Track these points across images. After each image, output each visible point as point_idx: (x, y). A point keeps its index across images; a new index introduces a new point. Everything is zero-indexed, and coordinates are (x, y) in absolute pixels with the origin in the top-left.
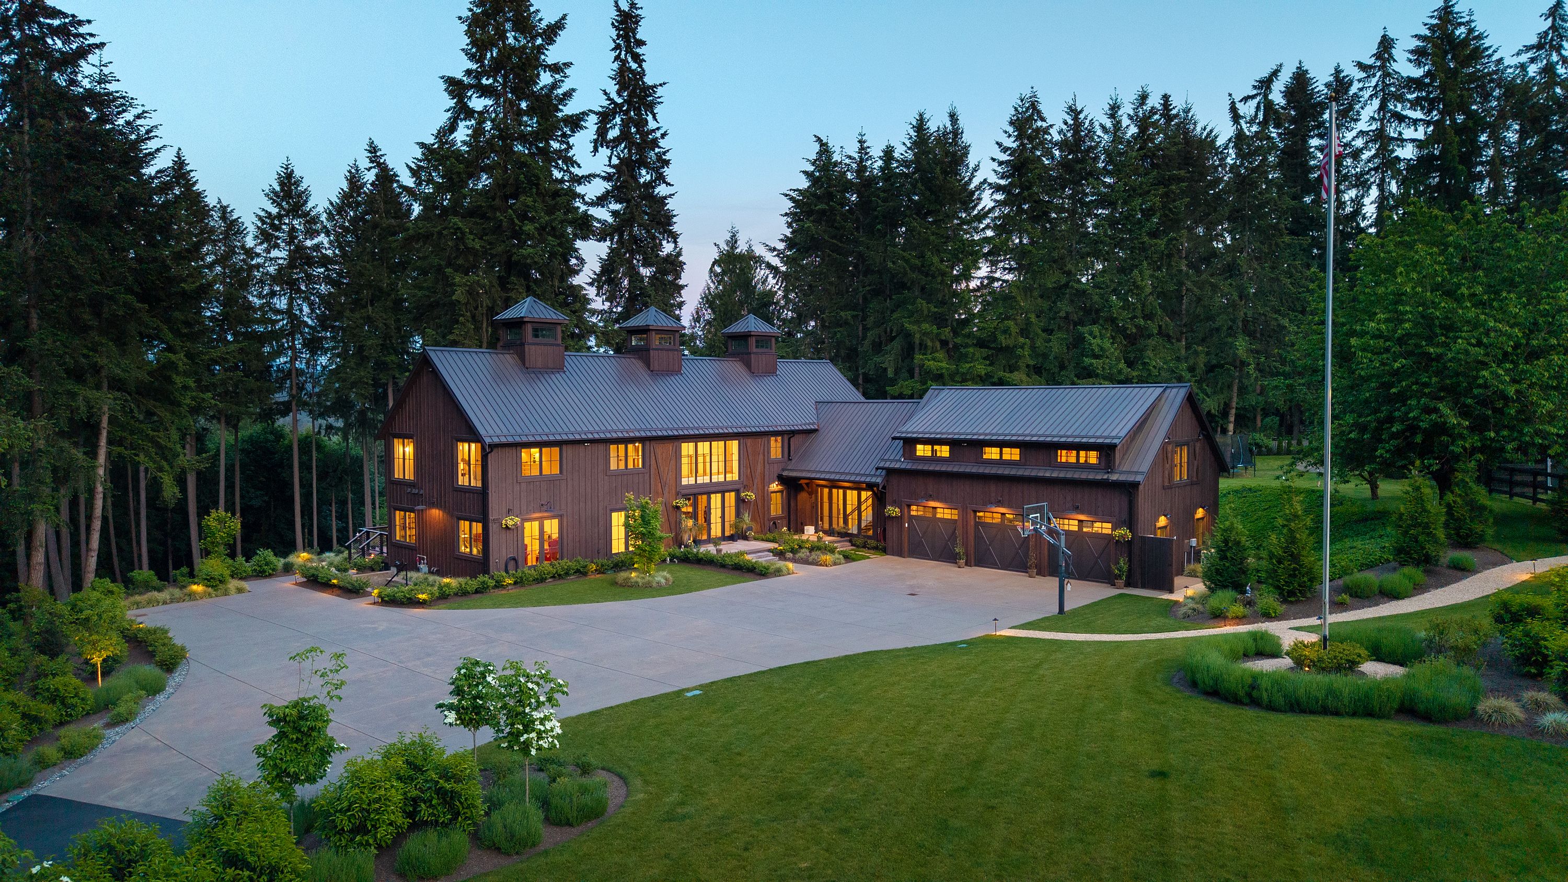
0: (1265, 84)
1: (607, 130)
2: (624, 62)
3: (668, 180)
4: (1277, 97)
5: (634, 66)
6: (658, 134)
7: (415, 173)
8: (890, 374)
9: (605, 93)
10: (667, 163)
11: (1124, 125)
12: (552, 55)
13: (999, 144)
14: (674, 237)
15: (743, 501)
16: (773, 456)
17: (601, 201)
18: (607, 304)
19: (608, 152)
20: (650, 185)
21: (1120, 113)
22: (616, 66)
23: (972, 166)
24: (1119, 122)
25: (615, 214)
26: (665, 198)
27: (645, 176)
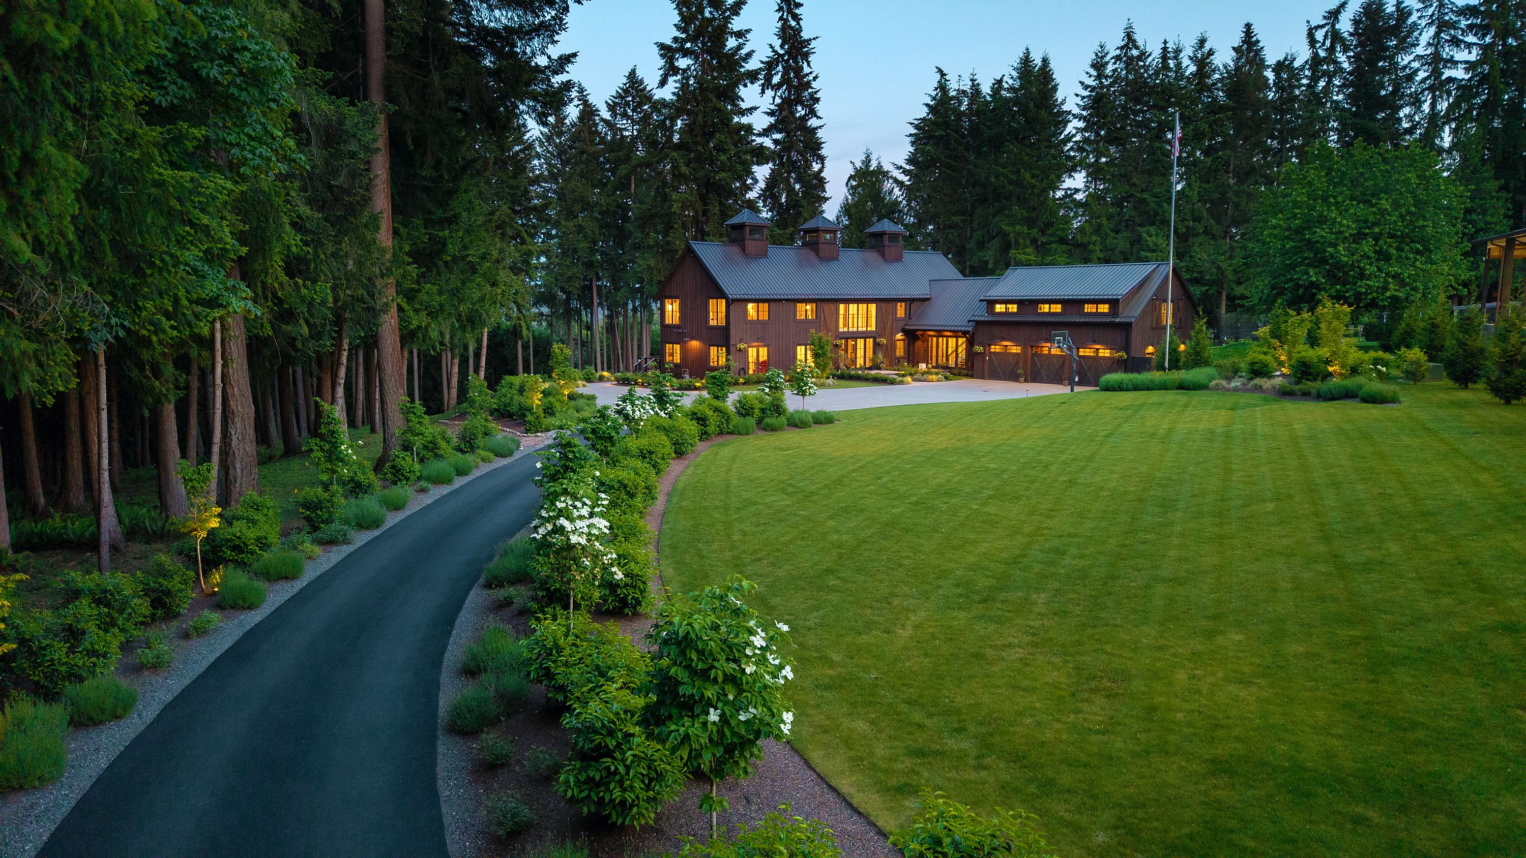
0: (1334, 15)
1: (772, 76)
2: (786, 21)
3: (819, 114)
4: (1345, 25)
5: (793, 23)
6: (811, 78)
7: (612, 108)
8: (990, 266)
9: (771, 46)
10: (818, 100)
11: (1184, 65)
12: (737, 24)
13: (1082, 83)
14: (822, 159)
15: (878, 344)
16: (899, 316)
17: (766, 132)
18: (770, 213)
19: (773, 93)
20: (804, 119)
21: (1181, 55)
22: (779, 25)
23: (1060, 100)
24: (1180, 63)
25: (776, 142)
26: (816, 128)
27: (800, 111)
